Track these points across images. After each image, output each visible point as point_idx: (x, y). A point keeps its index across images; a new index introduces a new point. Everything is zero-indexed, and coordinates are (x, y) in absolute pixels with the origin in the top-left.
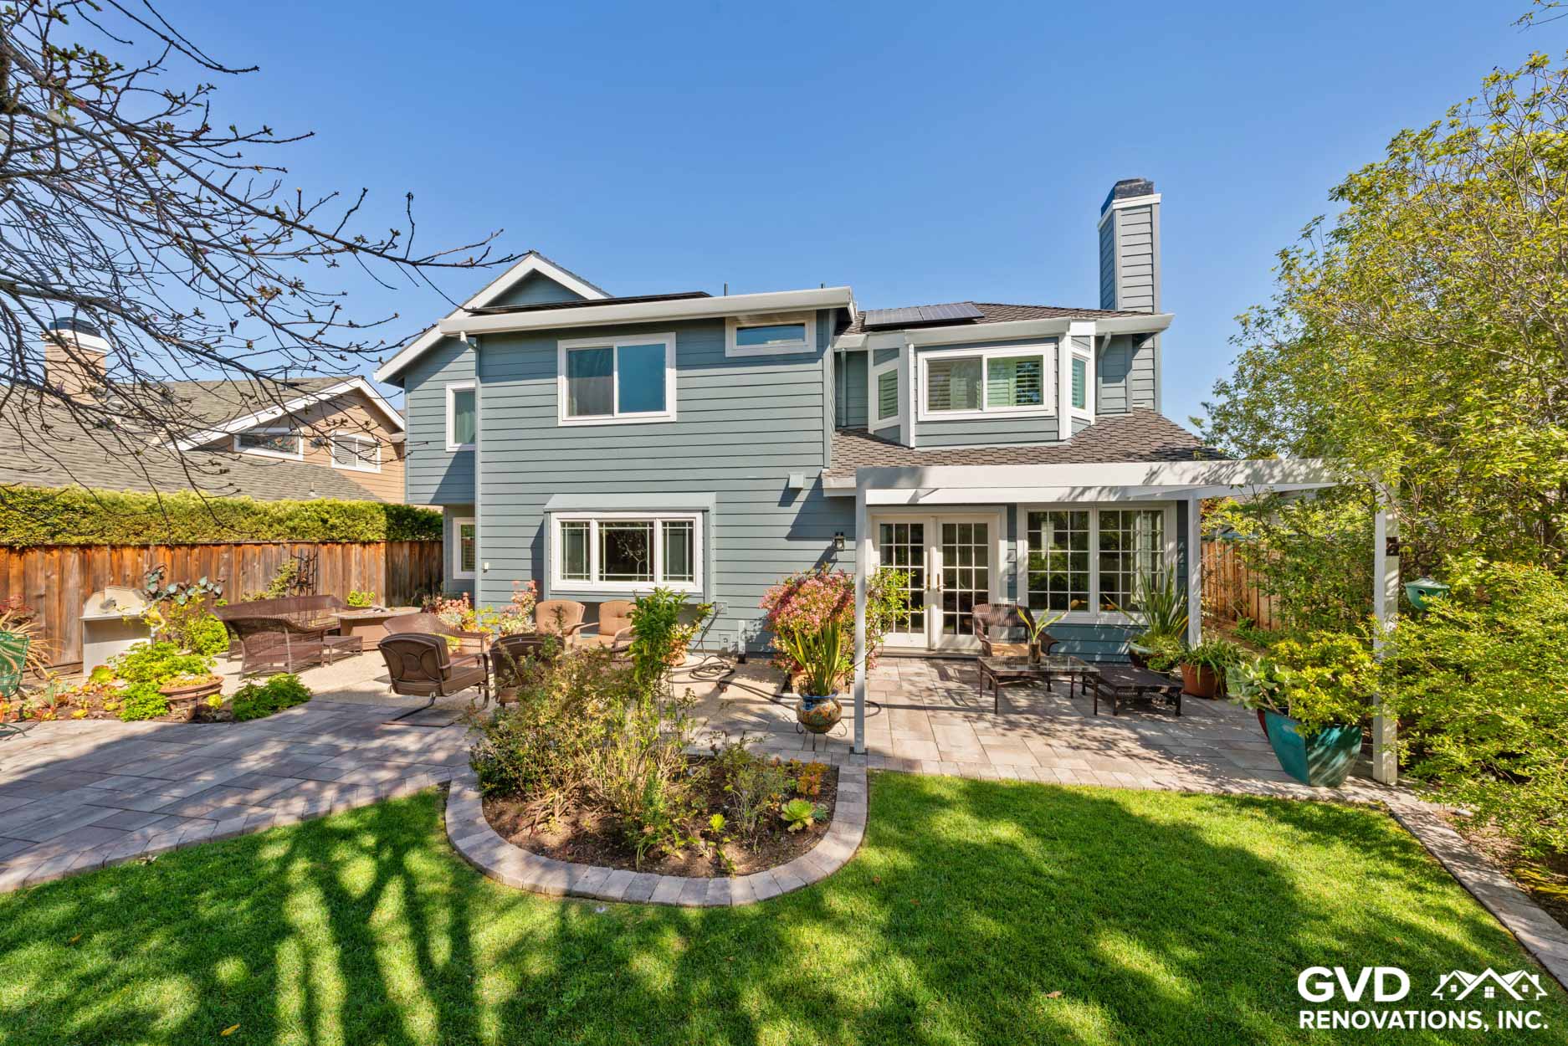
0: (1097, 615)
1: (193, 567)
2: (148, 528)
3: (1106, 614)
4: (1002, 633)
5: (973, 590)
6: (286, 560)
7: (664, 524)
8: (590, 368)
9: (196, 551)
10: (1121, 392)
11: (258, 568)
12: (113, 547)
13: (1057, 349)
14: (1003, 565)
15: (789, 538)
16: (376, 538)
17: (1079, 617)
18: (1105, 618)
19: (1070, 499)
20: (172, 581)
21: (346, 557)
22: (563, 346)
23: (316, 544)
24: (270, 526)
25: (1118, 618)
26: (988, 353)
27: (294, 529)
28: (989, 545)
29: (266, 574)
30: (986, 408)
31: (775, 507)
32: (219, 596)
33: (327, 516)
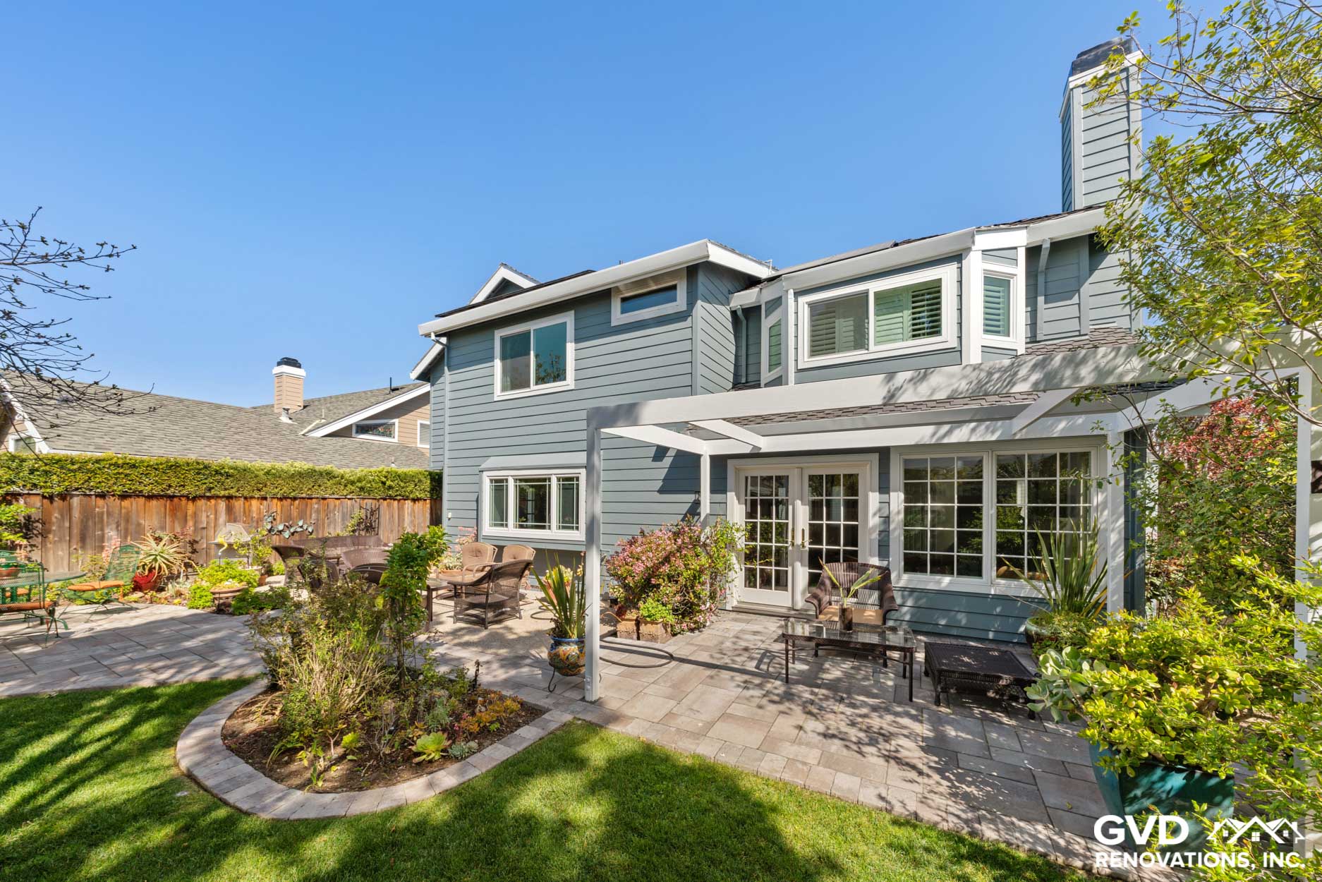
0: (991, 583)
1: (295, 513)
2: (265, 486)
3: (1002, 581)
4: (870, 596)
5: (842, 548)
6: (357, 510)
7: (559, 479)
8: (514, 349)
9: (297, 502)
10: (1074, 311)
11: (338, 516)
12: (246, 498)
13: (960, 268)
14: (874, 521)
15: (661, 491)
16: (422, 496)
17: (968, 584)
18: (1003, 587)
19: (933, 441)
20: (281, 522)
21: (401, 509)
22: (499, 334)
23: (378, 500)
24: (346, 486)
25: (1022, 588)
26: (874, 287)
27: (362, 489)
28: (860, 498)
29: (343, 520)
30: (872, 347)
31: (649, 463)
32: (311, 533)
33: (384, 479)
